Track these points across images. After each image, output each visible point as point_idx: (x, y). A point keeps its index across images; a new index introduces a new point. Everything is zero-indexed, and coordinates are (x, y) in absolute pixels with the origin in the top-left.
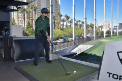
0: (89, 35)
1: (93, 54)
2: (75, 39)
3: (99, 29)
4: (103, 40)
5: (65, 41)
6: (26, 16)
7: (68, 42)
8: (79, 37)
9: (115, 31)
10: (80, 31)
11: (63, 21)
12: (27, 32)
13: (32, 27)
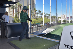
0: (53, 23)
2: (44, 25)
3: (58, 19)
4: (61, 26)
5: (38, 26)
7: (40, 27)
8: (47, 24)
9: (68, 20)
10: (48, 20)
11: (37, 14)
12: (15, 20)
13: (18, 17)
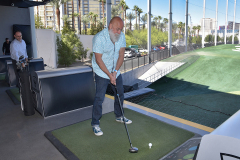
0: (176, 43)
1: (179, 78)
2: (152, 51)
3: (193, 32)
4: (200, 53)
5: (134, 55)
6: (61, 9)
7: (139, 56)
9: (221, 35)
11: (131, 17)
12: (64, 40)
